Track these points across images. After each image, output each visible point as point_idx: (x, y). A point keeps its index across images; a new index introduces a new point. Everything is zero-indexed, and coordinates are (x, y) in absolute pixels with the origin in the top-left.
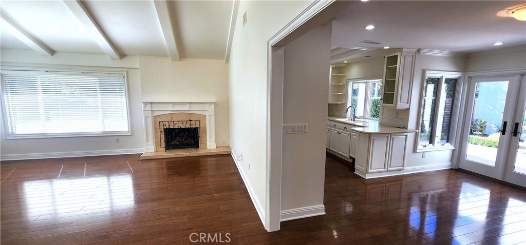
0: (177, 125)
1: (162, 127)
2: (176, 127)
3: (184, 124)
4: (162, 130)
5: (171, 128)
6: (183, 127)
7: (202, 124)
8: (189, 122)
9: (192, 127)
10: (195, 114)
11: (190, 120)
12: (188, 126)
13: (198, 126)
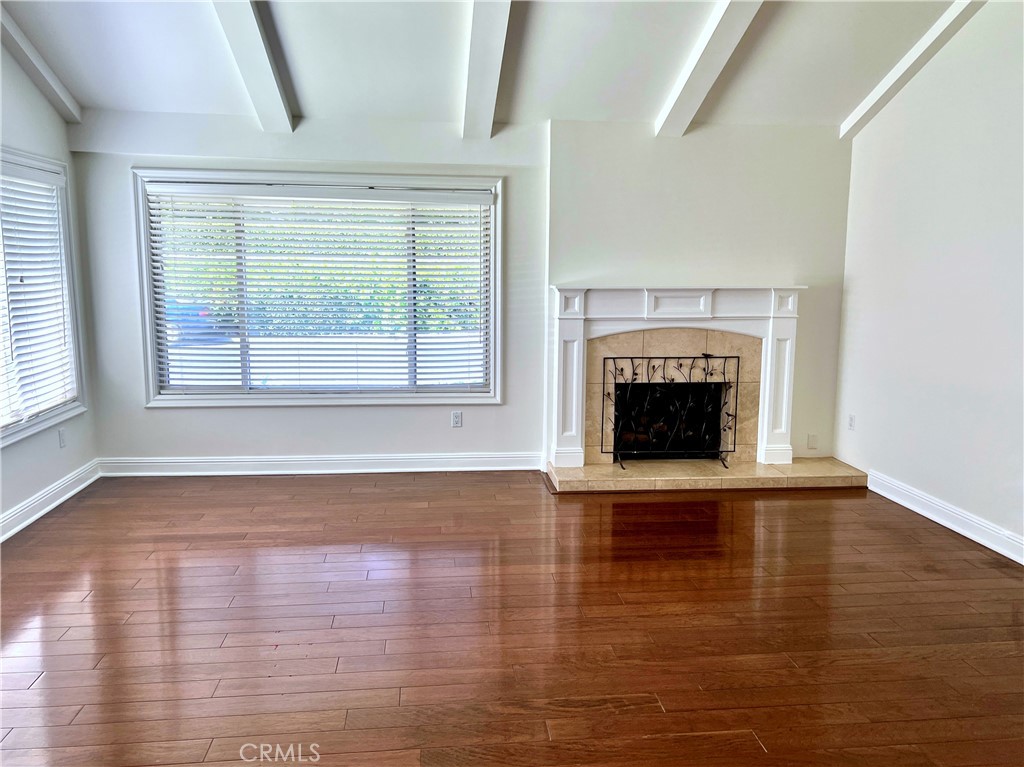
0: (659, 373)
1: (611, 380)
2: (658, 379)
3: (685, 370)
4: (611, 389)
5: (639, 381)
6: (680, 379)
7: (746, 367)
8: (702, 363)
9: (710, 380)
10: (723, 333)
11: (707, 356)
12: (698, 377)
13: (731, 377)
